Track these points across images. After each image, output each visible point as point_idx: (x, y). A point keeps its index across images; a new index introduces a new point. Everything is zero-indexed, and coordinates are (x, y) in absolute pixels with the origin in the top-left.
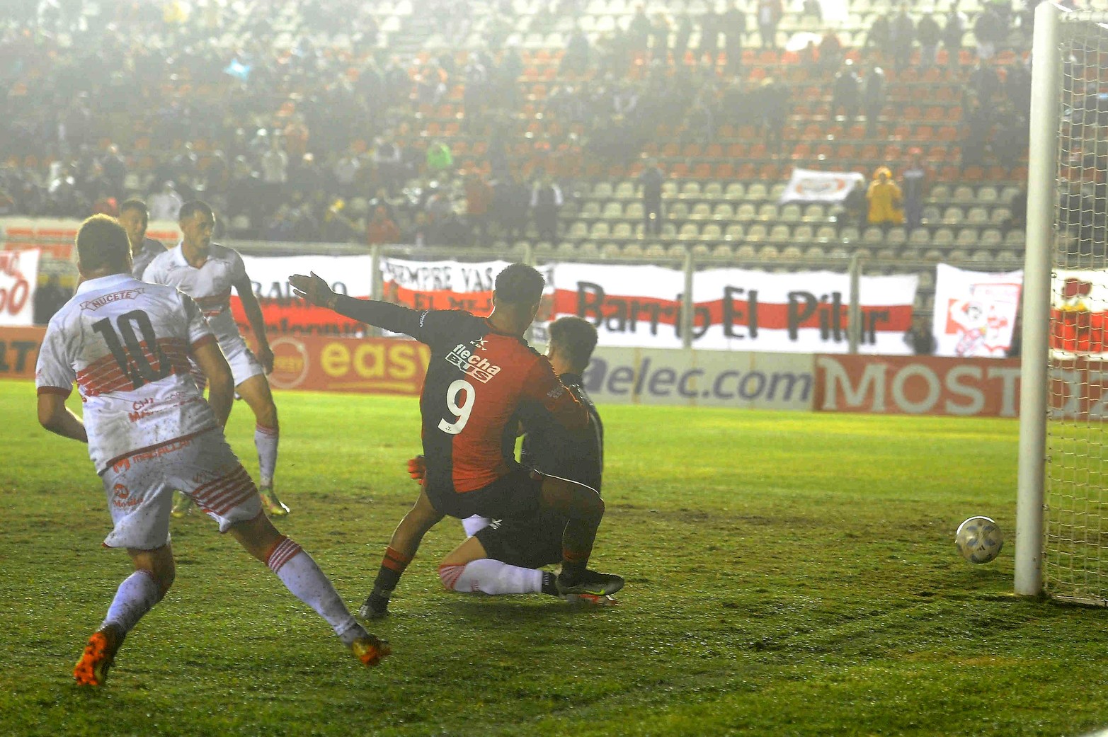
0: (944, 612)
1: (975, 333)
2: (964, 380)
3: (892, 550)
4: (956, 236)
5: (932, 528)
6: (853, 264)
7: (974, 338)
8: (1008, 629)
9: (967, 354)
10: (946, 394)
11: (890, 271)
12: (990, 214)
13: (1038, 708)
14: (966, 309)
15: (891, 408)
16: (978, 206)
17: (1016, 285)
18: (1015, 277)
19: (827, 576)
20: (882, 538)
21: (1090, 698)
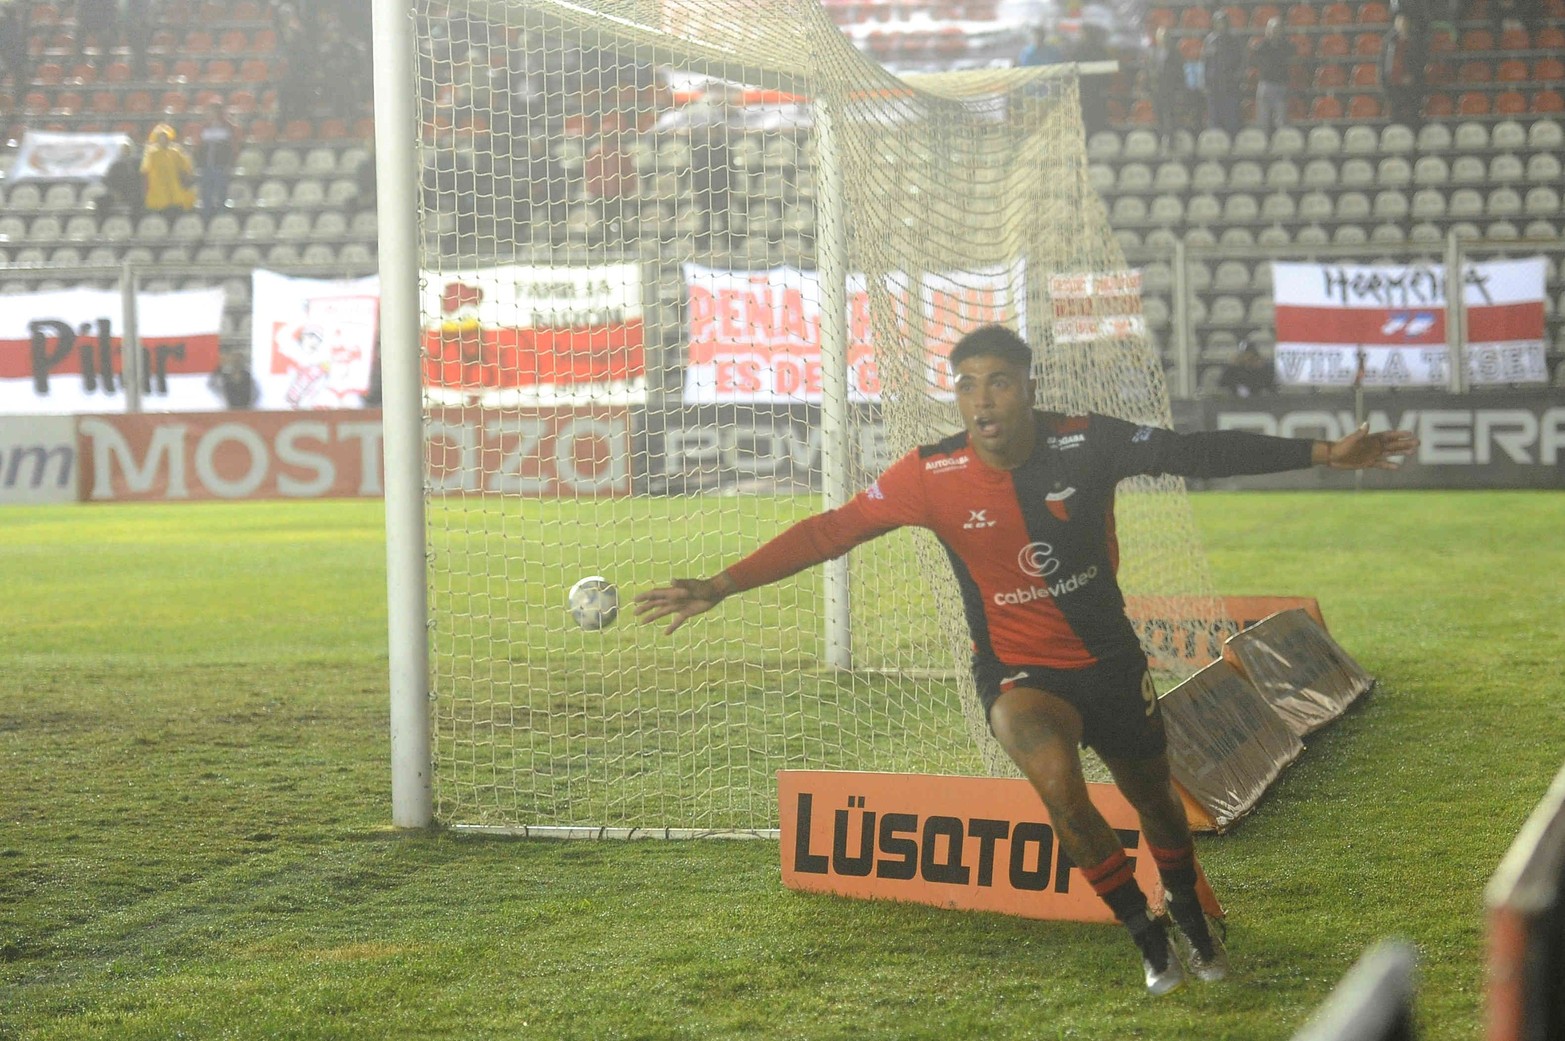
0: (291, 867)
1: (315, 372)
2: (304, 444)
3: (208, 762)
4: (278, 225)
5: (267, 717)
6: (126, 275)
7: (313, 379)
8: (386, 887)
9: (306, 404)
10: (277, 465)
11: (181, 283)
12: (326, 190)
13: (435, 1031)
14: (299, 336)
15: (197, 491)
16: (308, 178)
17: (371, 297)
18: (368, 285)
19: (110, 816)
20: (193, 742)
21: (510, 1006)
